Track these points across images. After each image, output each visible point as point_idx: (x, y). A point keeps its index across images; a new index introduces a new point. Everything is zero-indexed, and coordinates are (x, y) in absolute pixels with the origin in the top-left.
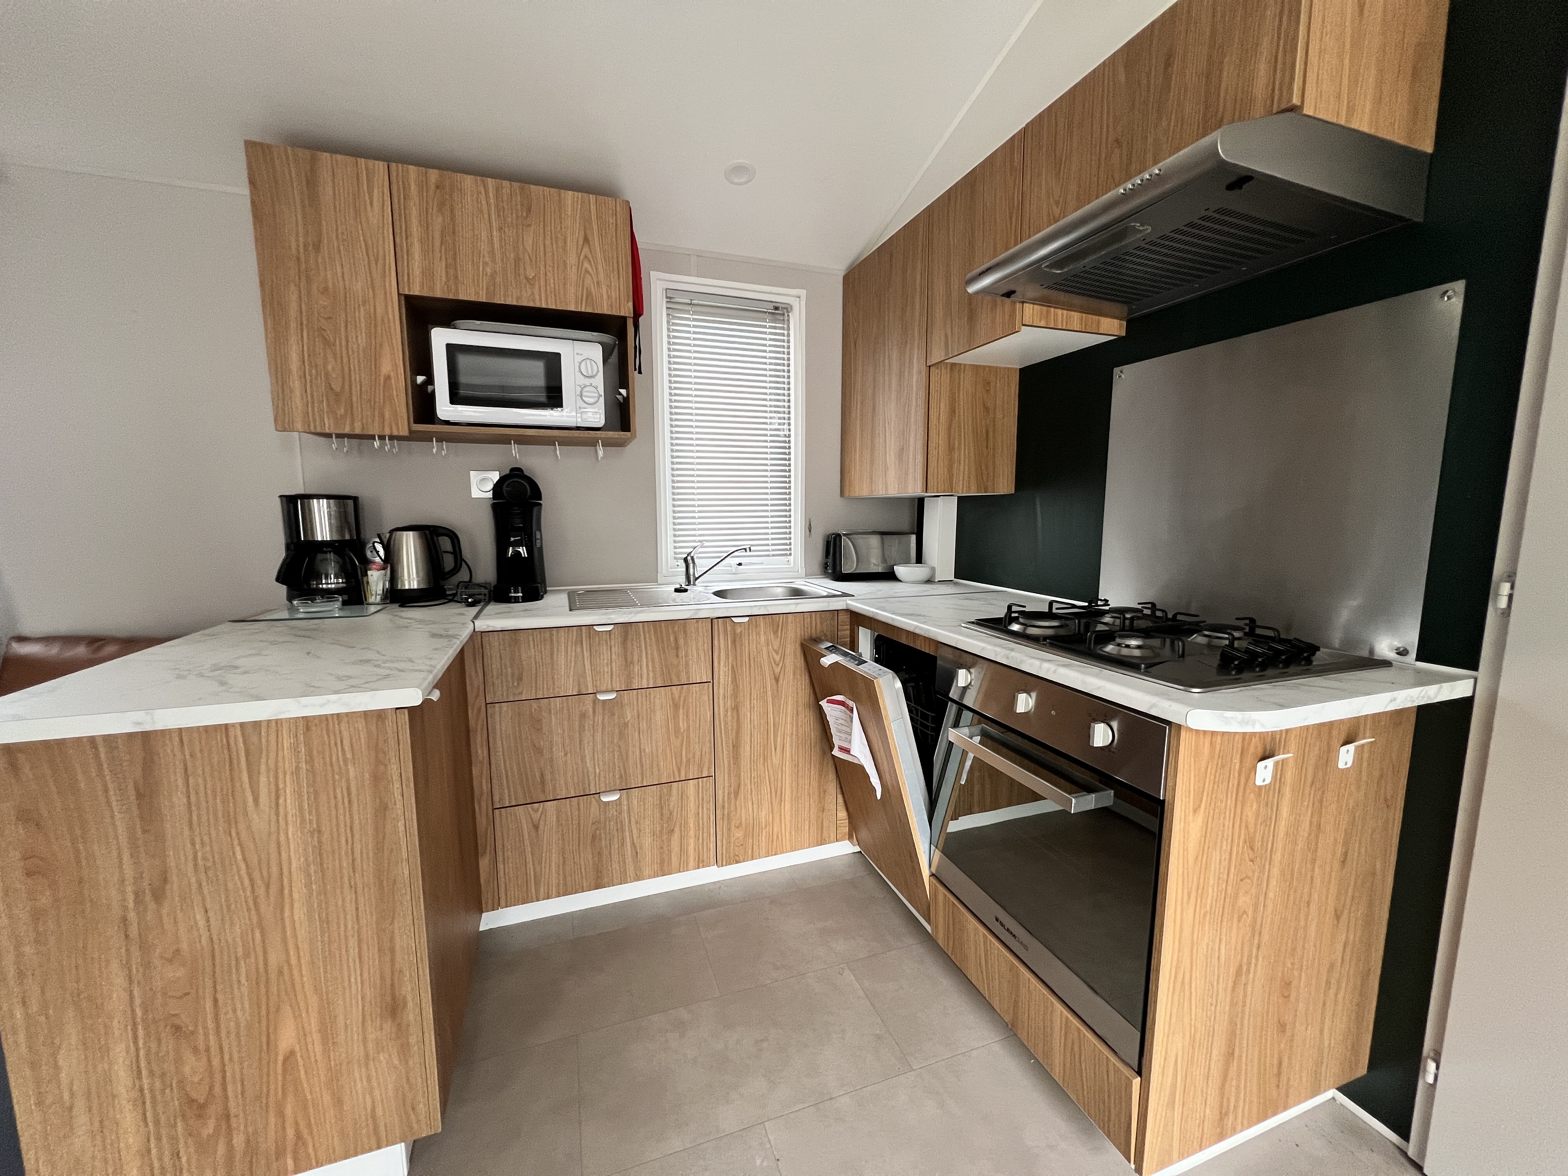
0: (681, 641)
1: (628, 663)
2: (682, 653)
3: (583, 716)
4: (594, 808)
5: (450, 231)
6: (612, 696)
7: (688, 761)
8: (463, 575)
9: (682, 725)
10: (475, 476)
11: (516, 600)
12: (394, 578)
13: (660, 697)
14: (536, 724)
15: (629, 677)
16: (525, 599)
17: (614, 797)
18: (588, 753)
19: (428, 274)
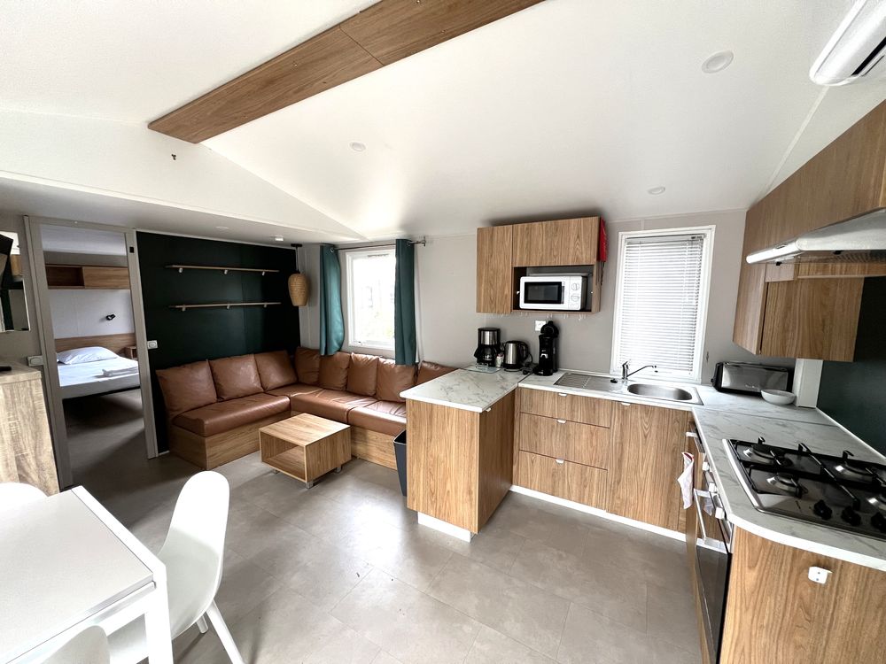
0: (597, 407)
1: (572, 411)
2: (597, 412)
3: (553, 426)
4: (554, 464)
5: (530, 243)
6: (564, 422)
7: (595, 460)
8: (529, 360)
9: (594, 443)
10: (537, 322)
11: (541, 375)
12: (505, 360)
13: (585, 428)
14: (536, 424)
15: (572, 416)
16: (544, 375)
17: (562, 462)
18: (554, 440)
19: (521, 260)
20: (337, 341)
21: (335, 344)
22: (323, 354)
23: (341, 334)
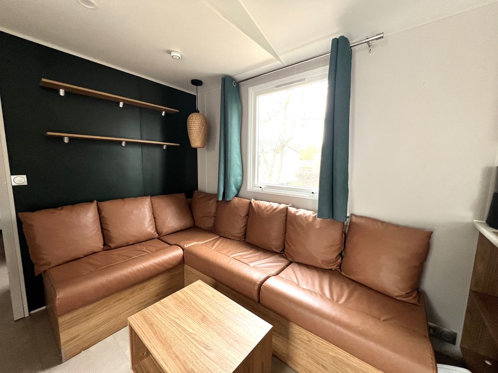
20: (236, 185)
21: (233, 189)
22: (220, 199)
23: (240, 178)
